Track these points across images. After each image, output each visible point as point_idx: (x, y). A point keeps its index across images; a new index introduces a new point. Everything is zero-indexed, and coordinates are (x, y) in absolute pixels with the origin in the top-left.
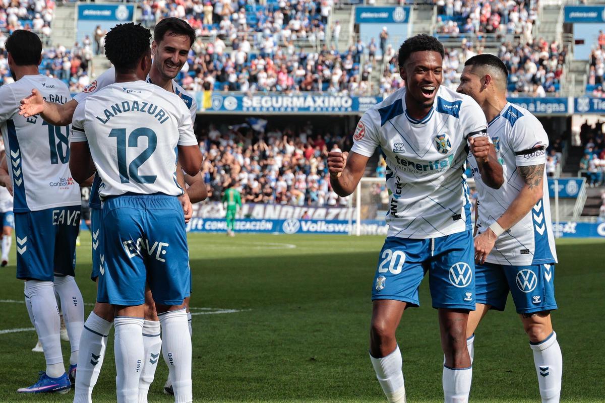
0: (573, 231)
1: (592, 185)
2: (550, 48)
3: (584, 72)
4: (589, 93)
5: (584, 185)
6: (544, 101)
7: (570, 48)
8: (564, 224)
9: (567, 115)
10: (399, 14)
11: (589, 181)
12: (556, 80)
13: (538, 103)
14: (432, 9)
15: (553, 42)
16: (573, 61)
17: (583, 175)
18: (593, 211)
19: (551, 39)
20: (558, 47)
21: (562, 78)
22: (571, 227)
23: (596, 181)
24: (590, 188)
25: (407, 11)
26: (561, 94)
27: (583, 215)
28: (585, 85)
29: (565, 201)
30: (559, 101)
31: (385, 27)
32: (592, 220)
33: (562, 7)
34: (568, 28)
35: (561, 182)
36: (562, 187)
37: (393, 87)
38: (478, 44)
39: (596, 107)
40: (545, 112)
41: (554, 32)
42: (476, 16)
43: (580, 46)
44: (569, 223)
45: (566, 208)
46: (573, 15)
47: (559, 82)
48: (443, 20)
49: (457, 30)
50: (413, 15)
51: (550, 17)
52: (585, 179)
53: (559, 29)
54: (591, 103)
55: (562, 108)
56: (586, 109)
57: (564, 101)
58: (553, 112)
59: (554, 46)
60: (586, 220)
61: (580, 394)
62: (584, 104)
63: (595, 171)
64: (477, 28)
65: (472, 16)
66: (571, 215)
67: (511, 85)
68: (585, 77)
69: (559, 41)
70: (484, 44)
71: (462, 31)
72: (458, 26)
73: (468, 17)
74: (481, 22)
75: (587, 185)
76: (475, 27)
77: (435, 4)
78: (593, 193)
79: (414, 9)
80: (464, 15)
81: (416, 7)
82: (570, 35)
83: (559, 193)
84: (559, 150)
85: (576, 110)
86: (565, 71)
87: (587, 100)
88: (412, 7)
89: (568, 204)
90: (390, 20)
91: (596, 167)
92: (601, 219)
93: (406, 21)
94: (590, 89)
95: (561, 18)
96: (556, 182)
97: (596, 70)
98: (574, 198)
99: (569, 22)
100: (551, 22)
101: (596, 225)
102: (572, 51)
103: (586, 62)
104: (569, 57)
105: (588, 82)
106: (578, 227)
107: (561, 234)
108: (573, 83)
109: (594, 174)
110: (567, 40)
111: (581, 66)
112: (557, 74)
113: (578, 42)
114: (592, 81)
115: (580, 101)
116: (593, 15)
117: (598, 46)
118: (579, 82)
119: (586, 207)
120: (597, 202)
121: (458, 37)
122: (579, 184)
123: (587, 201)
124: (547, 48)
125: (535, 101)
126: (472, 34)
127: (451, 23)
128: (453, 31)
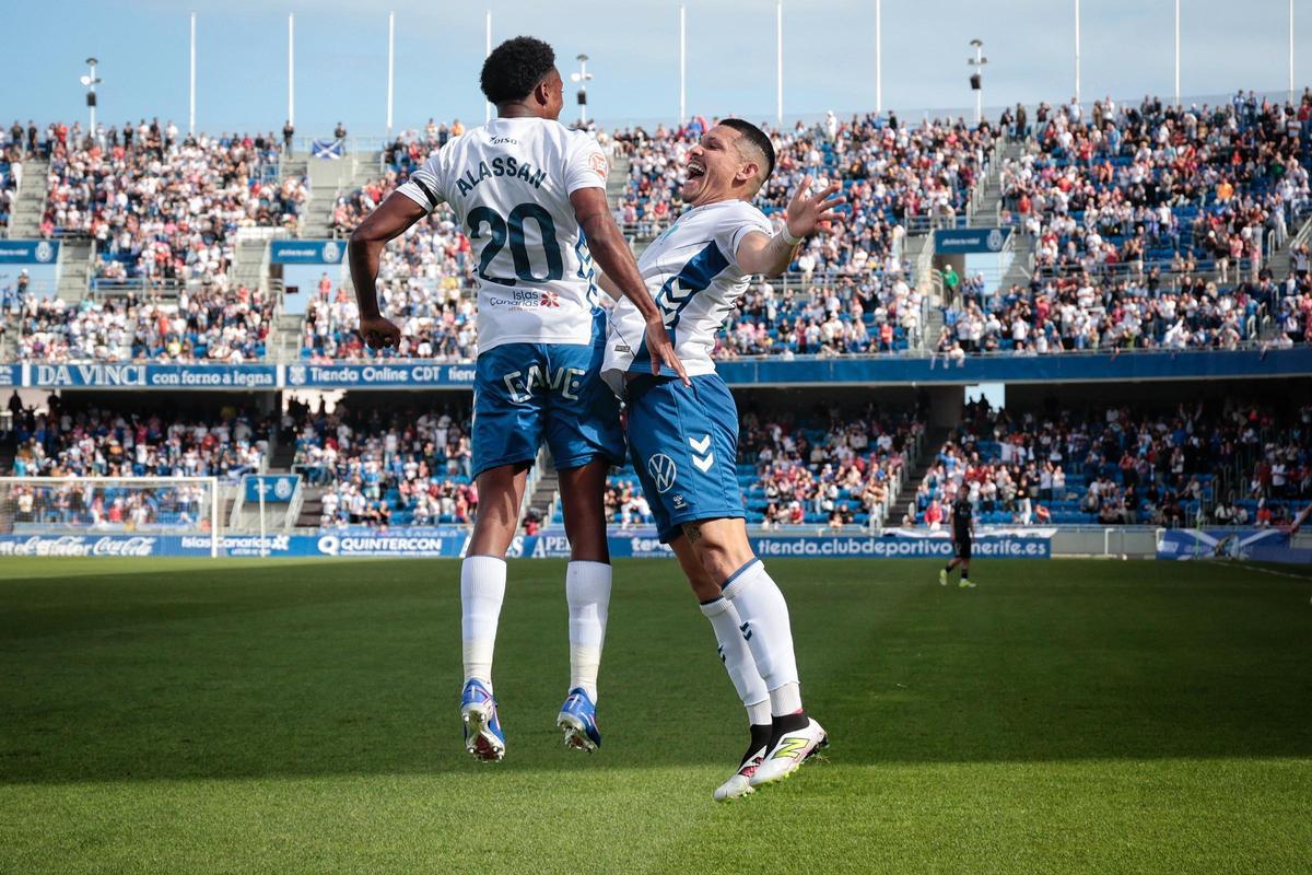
0: (285, 548)
1: (310, 485)
2: (252, 298)
3: (298, 330)
4: (307, 359)
5: (300, 484)
6: (244, 370)
7: (278, 297)
8: (272, 538)
9: (275, 389)
10: (43, 251)
11: (306, 479)
12: (260, 342)
13: (236, 373)
14: (89, 245)
15: (256, 290)
16: (284, 316)
17: (299, 470)
18: (312, 519)
19: (253, 286)
20: (263, 297)
21: (268, 339)
22: (281, 543)
23: (315, 479)
24: (307, 488)
25: (55, 247)
26: (267, 360)
27: (298, 525)
28: (300, 348)
29: (273, 507)
30: (264, 370)
31: (25, 269)
32: (311, 531)
33: (269, 242)
34: (276, 271)
35: (268, 481)
36: (269, 487)
37: (35, 351)
38: (153, 292)
39: (314, 378)
40: (246, 385)
41: (258, 276)
42: (149, 254)
43: (293, 296)
44: (279, 537)
45: (276, 516)
46: (282, 253)
47: (264, 344)
48: (104, 259)
49: (124, 273)
50: (63, 253)
51: (252, 256)
52: (300, 476)
53: (265, 272)
54: (309, 374)
55: (269, 379)
56: (302, 381)
57: (272, 371)
58: (257, 385)
59: (256, 296)
60: (302, 532)
61: (282, 770)
62: (298, 374)
63: (317, 464)
64: (152, 272)
65: (144, 254)
66: (282, 525)
67: (199, 349)
68: (299, 338)
69: (264, 288)
70: (161, 292)
71: (130, 275)
72: (125, 267)
73: (139, 255)
74: (158, 262)
75: (304, 485)
76: (148, 269)
77: (95, 237)
78: (312, 495)
79: (65, 245)
80: (134, 253)
81: (67, 241)
82: (279, 280)
83: (266, 495)
84: (265, 437)
85: (288, 383)
86: (273, 329)
87: (303, 369)
88: (61, 241)
89: (277, 510)
90: (31, 259)
91: (316, 459)
92: (323, 531)
93: (53, 261)
94: (307, 353)
95: (266, 257)
96: (261, 481)
97: (315, 328)
98: (286, 502)
99: (277, 262)
100: (254, 263)
101: (317, 539)
102: (282, 303)
103: (302, 317)
104: (279, 310)
105: (304, 345)
106: (293, 541)
107: (268, 552)
108: (283, 345)
109: (313, 469)
110: (275, 287)
111: (294, 323)
112: (261, 333)
113: (291, 290)
114: (310, 342)
115: (292, 369)
116: (310, 253)
117: (318, 295)
118: (292, 345)
119: (303, 514)
120: (316, 507)
121: (126, 283)
122: (293, 482)
123: (303, 507)
124: (247, 299)
125: (231, 371)
126: (144, 279)
127: (115, 264)
128: (119, 274)
